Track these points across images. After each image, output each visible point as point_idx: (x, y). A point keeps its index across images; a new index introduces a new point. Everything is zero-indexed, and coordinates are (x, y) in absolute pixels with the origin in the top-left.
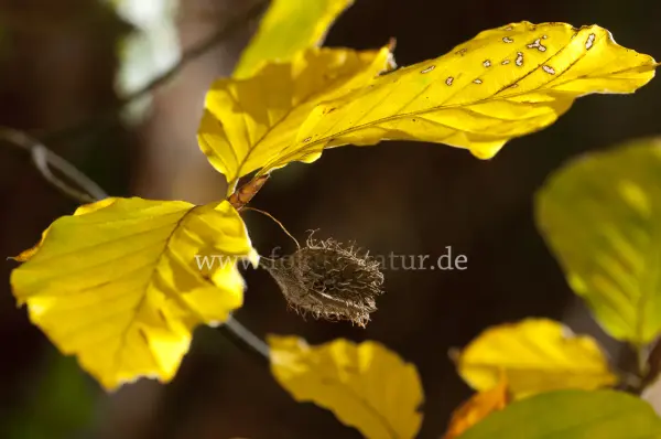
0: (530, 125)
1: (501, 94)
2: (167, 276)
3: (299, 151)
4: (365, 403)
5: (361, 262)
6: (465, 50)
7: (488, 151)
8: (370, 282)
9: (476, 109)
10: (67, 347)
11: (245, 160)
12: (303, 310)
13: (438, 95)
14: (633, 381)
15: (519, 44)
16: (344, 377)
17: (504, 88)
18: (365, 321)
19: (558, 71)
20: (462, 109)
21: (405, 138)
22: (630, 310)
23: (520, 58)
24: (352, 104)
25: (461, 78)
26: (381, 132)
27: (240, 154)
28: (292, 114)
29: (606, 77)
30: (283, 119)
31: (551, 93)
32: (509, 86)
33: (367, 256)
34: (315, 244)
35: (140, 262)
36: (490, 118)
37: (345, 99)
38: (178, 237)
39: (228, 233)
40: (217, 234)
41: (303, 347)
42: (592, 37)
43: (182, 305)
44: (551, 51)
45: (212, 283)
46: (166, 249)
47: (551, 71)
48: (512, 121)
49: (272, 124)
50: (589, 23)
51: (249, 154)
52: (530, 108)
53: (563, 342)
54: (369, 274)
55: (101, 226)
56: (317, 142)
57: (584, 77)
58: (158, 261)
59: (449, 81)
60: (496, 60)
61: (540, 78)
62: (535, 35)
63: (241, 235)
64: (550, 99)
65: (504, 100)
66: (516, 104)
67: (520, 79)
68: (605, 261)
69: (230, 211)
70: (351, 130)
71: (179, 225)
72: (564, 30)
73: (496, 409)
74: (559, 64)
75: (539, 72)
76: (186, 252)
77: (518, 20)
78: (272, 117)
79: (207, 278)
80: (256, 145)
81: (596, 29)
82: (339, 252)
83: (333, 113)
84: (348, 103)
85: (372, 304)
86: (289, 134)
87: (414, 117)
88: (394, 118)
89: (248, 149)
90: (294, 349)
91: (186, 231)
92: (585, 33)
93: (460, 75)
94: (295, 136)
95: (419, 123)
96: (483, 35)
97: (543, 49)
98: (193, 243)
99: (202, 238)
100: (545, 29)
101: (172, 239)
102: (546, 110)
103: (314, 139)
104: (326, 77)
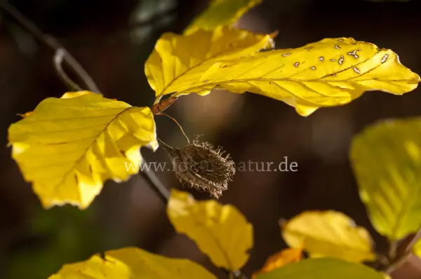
0: (335, 101)
1: (325, 79)
2: (101, 145)
3: (199, 87)
4: (217, 241)
5: (223, 160)
6: (311, 48)
7: (306, 111)
8: (225, 173)
9: (308, 84)
10: (28, 177)
11: (169, 85)
12: (183, 181)
13: (288, 71)
14: (384, 261)
15: (343, 51)
16: (210, 223)
17: (328, 75)
18: (219, 195)
19: (362, 72)
20: (300, 83)
21: (260, 93)
22: (392, 218)
23: (342, 60)
24: (236, 66)
25: (305, 64)
26: (249, 86)
27: (167, 81)
28: (205, 63)
29: (389, 82)
30: (199, 65)
31: (354, 84)
32: (331, 75)
33: (227, 157)
34: (198, 143)
35: (88, 134)
36: (314, 91)
37: (235, 62)
38: (115, 124)
39: (144, 128)
40: (138, 127)
41: (190, 200)
42: (386, 56)
43: (104, 165)
44: (361, 59)
45: (125, 156)
46: (106, 129)
47: (358, 71)
48: (326, 96)
49: (191, 66)
50: (387, 48)
51: (172, 82)
52: (339, 90)
53: (348, 229)
54: (226, 167)
55: (71, 107)
56: (211, 84)
57: (376, 79)
58: (98, 136)
59: (296, 65)
60: (327, 58)
61: (350, 74)
62: (354, 48)
63: (151, 130)
64: (352, 88)
65: (326, 83)
66: (332, 87)
67: (339, 72)
68: (385, 186)
69: (149, 114)
70: (232, 81)
71: (117, 117)
72: (372, 48)
73: (293, 261)
74: (364, 68)
75: (351, 70)
76: (116, 134)
77: (347, 37)
78: (192, 62)
79: (123, 153)
80: (178, 77)
81: (390, 52)
82: (212, 151)
83: (225, 68)
84: (236, 64)
85: (226, 186)
86: (197, 75)
87: (271, 81)
88: (259, 79)
89: (172, 78)
90: (185, 200)
91: (120, 121)
92: (383, 53)
93: (304, 62)
94: (201, 77)
95: (272, 86)
96: (325, 40)
97: (356, 57)
98: (122, 129)
99: (129, 127)
100: (362, 45)
101: (111, 124)
102: (347, 94)
103: (209, 82)
104: (231, 45)
